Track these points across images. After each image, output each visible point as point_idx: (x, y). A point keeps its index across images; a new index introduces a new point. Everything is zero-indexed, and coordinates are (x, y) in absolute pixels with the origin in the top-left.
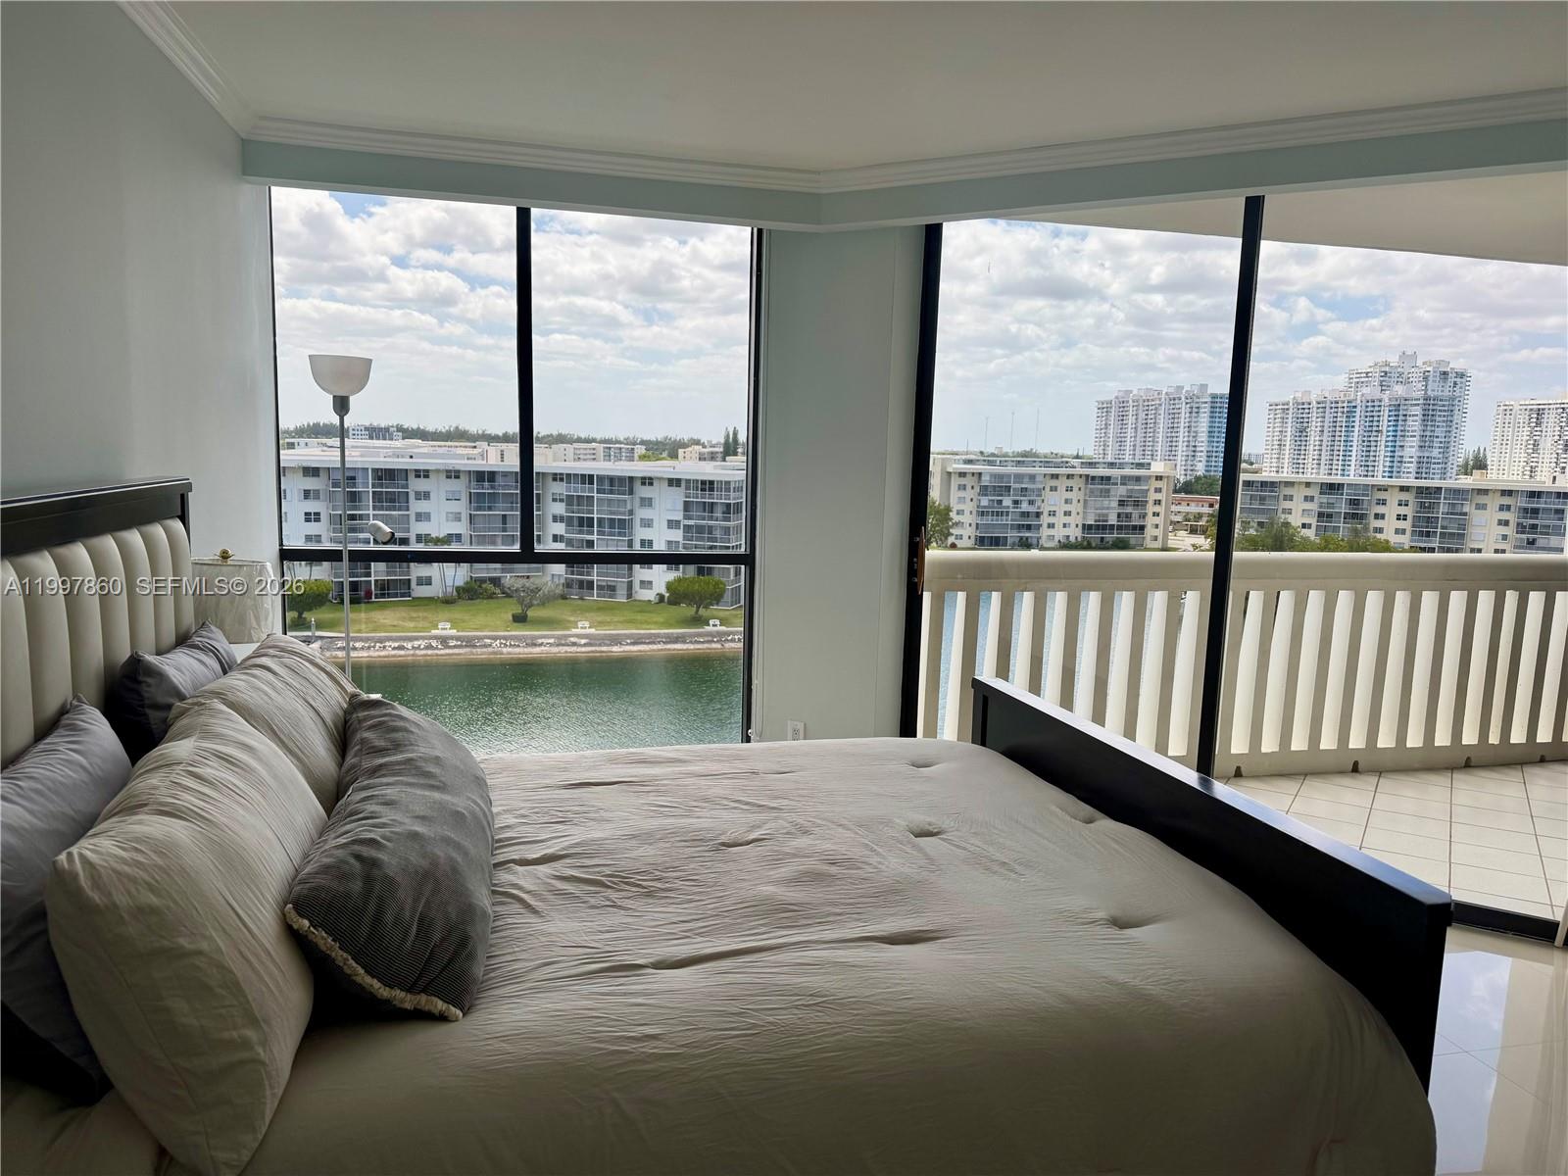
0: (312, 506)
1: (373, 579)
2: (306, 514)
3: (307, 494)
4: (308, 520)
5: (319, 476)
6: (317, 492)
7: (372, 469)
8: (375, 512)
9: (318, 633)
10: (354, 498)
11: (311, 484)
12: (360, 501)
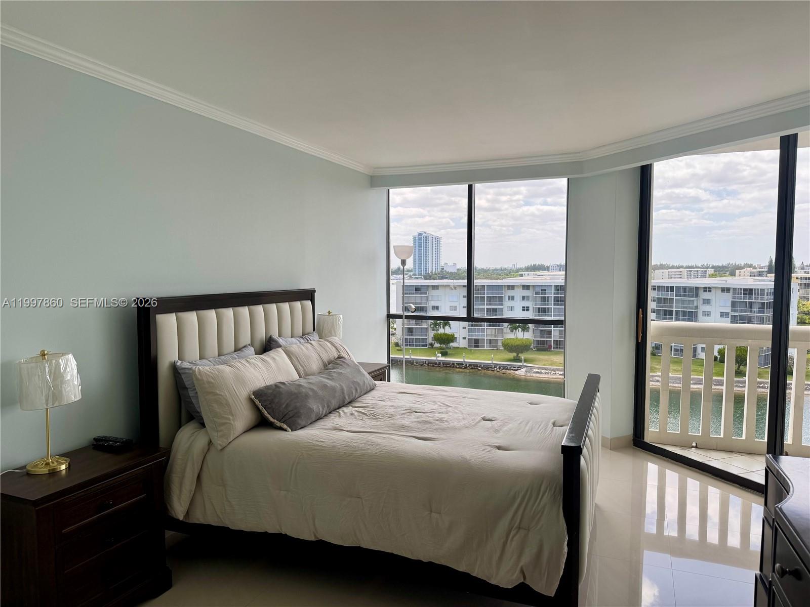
0: (526, 304)
1: (552, 339)
2: (523, 307)
3: (524, 298)
4: (523, 310)
5: (529, 289)
6: (528, 297)
7: (554, 286)
8: (555, 307)
9: (525, 364)
10: (545, 300)
11: (526, 293)
12: (548, 301)
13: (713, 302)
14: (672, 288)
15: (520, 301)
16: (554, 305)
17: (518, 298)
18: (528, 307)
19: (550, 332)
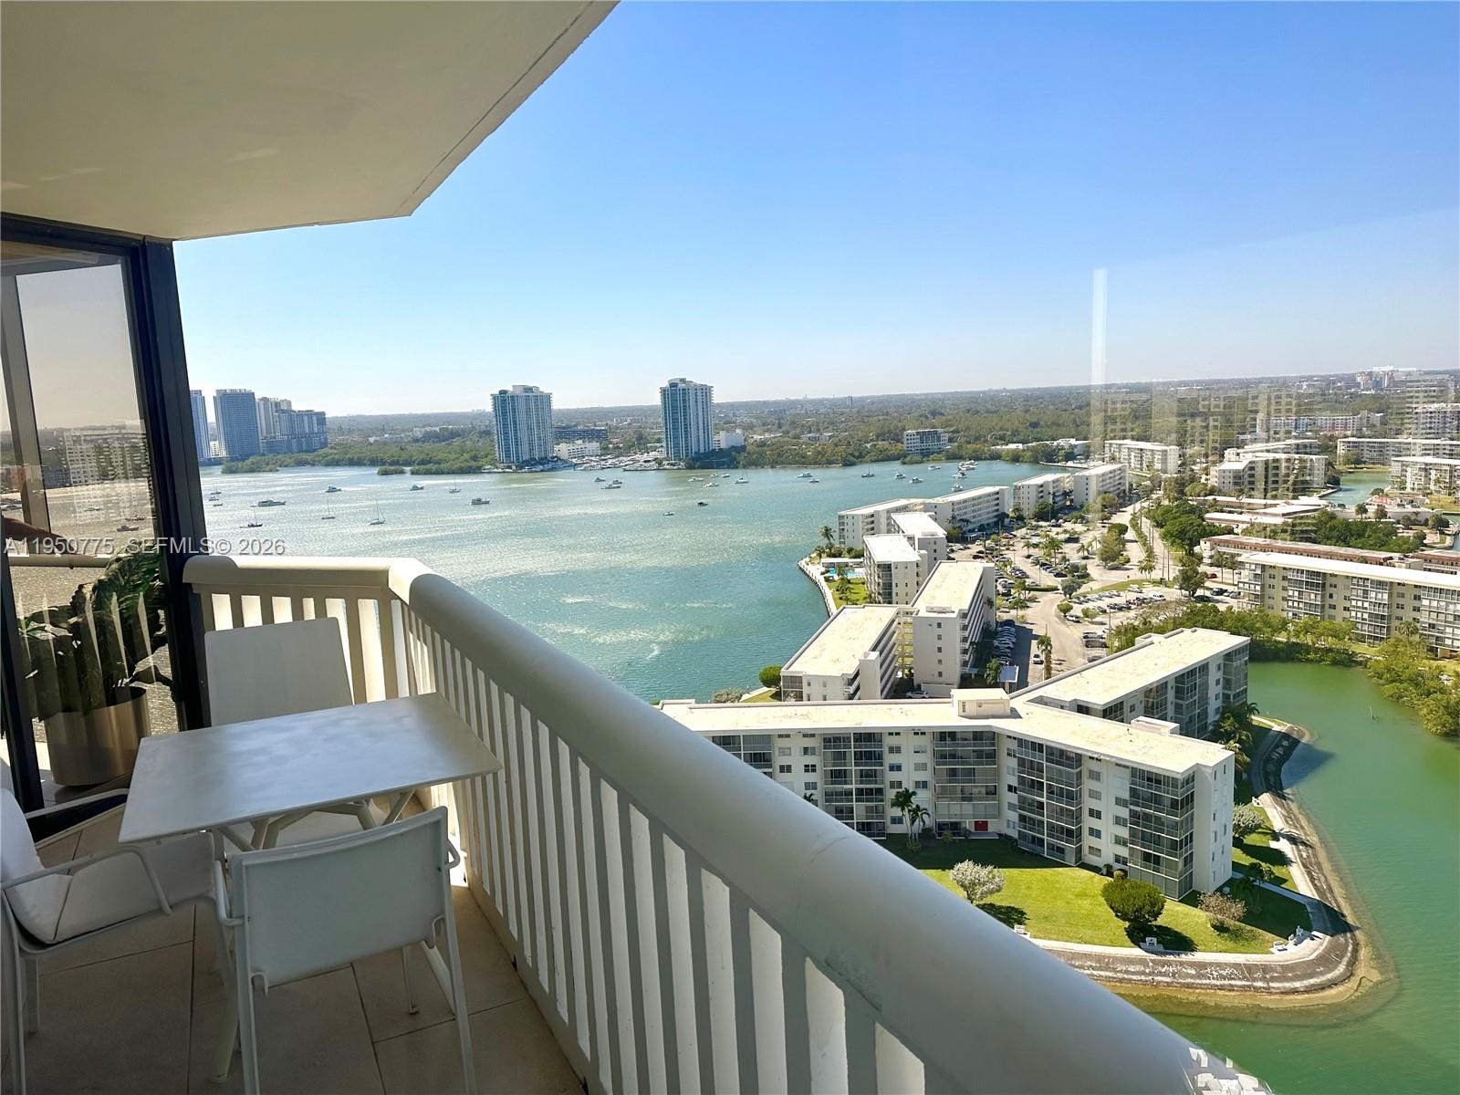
0: (810, 760)
1: (855, 821)
2: (806, 766)
3: (806, 750)
4: (806, 771)
7: (853, 733)
10: (840, 757)
12: (845, 759)
13: (1104, 776)
14: (1041, 746)
15: (801, 755)
16: (856, 765)
17: (797, 751)
18: (814, 766)
19: (851, 810)
